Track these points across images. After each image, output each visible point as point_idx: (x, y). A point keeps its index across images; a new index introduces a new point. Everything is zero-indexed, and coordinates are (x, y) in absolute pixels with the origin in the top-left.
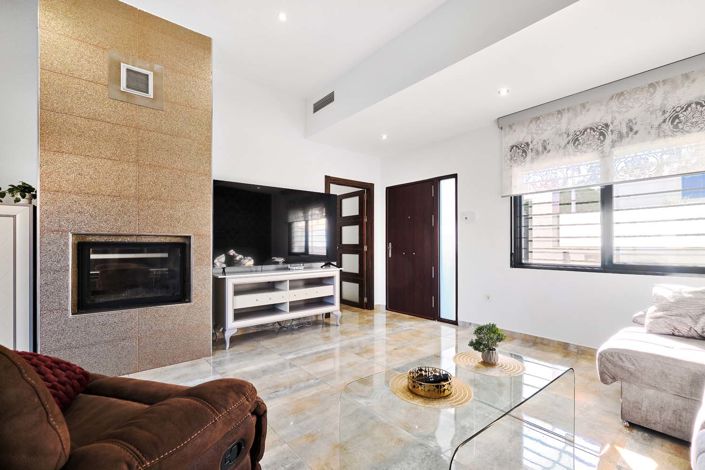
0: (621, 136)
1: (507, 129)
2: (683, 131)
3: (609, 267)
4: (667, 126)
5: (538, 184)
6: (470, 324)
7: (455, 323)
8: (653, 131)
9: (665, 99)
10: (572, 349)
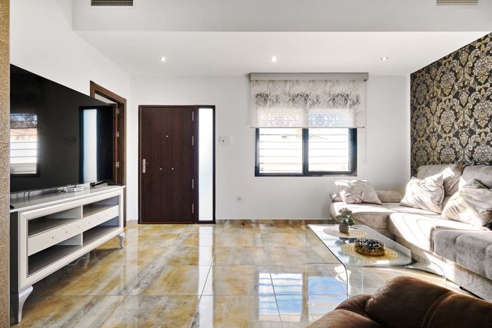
0: (314, 103)
1: (254, 82)
2: (337, 107)
3: (306, 173)
4: (331, 103)
5: (274, 123)
6: (226, 220)
7: (213, 222)
8: (326, 104)
9: (330, 89)
10: (291, 223)
